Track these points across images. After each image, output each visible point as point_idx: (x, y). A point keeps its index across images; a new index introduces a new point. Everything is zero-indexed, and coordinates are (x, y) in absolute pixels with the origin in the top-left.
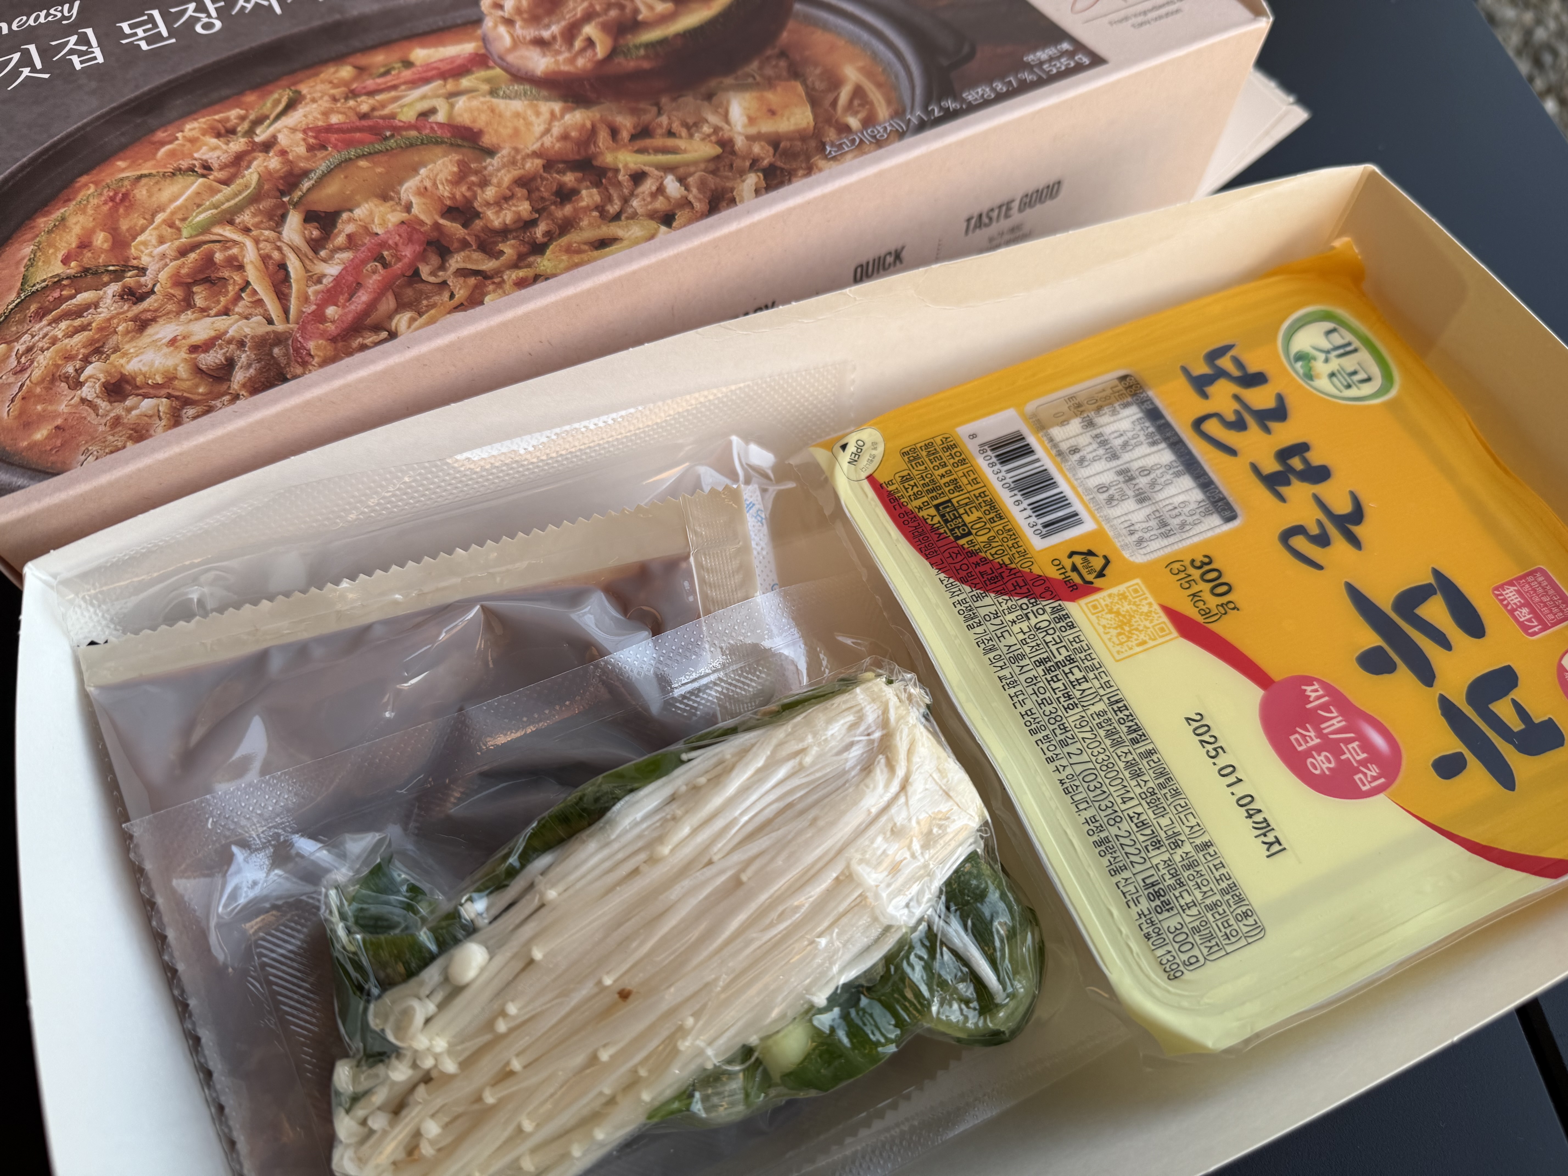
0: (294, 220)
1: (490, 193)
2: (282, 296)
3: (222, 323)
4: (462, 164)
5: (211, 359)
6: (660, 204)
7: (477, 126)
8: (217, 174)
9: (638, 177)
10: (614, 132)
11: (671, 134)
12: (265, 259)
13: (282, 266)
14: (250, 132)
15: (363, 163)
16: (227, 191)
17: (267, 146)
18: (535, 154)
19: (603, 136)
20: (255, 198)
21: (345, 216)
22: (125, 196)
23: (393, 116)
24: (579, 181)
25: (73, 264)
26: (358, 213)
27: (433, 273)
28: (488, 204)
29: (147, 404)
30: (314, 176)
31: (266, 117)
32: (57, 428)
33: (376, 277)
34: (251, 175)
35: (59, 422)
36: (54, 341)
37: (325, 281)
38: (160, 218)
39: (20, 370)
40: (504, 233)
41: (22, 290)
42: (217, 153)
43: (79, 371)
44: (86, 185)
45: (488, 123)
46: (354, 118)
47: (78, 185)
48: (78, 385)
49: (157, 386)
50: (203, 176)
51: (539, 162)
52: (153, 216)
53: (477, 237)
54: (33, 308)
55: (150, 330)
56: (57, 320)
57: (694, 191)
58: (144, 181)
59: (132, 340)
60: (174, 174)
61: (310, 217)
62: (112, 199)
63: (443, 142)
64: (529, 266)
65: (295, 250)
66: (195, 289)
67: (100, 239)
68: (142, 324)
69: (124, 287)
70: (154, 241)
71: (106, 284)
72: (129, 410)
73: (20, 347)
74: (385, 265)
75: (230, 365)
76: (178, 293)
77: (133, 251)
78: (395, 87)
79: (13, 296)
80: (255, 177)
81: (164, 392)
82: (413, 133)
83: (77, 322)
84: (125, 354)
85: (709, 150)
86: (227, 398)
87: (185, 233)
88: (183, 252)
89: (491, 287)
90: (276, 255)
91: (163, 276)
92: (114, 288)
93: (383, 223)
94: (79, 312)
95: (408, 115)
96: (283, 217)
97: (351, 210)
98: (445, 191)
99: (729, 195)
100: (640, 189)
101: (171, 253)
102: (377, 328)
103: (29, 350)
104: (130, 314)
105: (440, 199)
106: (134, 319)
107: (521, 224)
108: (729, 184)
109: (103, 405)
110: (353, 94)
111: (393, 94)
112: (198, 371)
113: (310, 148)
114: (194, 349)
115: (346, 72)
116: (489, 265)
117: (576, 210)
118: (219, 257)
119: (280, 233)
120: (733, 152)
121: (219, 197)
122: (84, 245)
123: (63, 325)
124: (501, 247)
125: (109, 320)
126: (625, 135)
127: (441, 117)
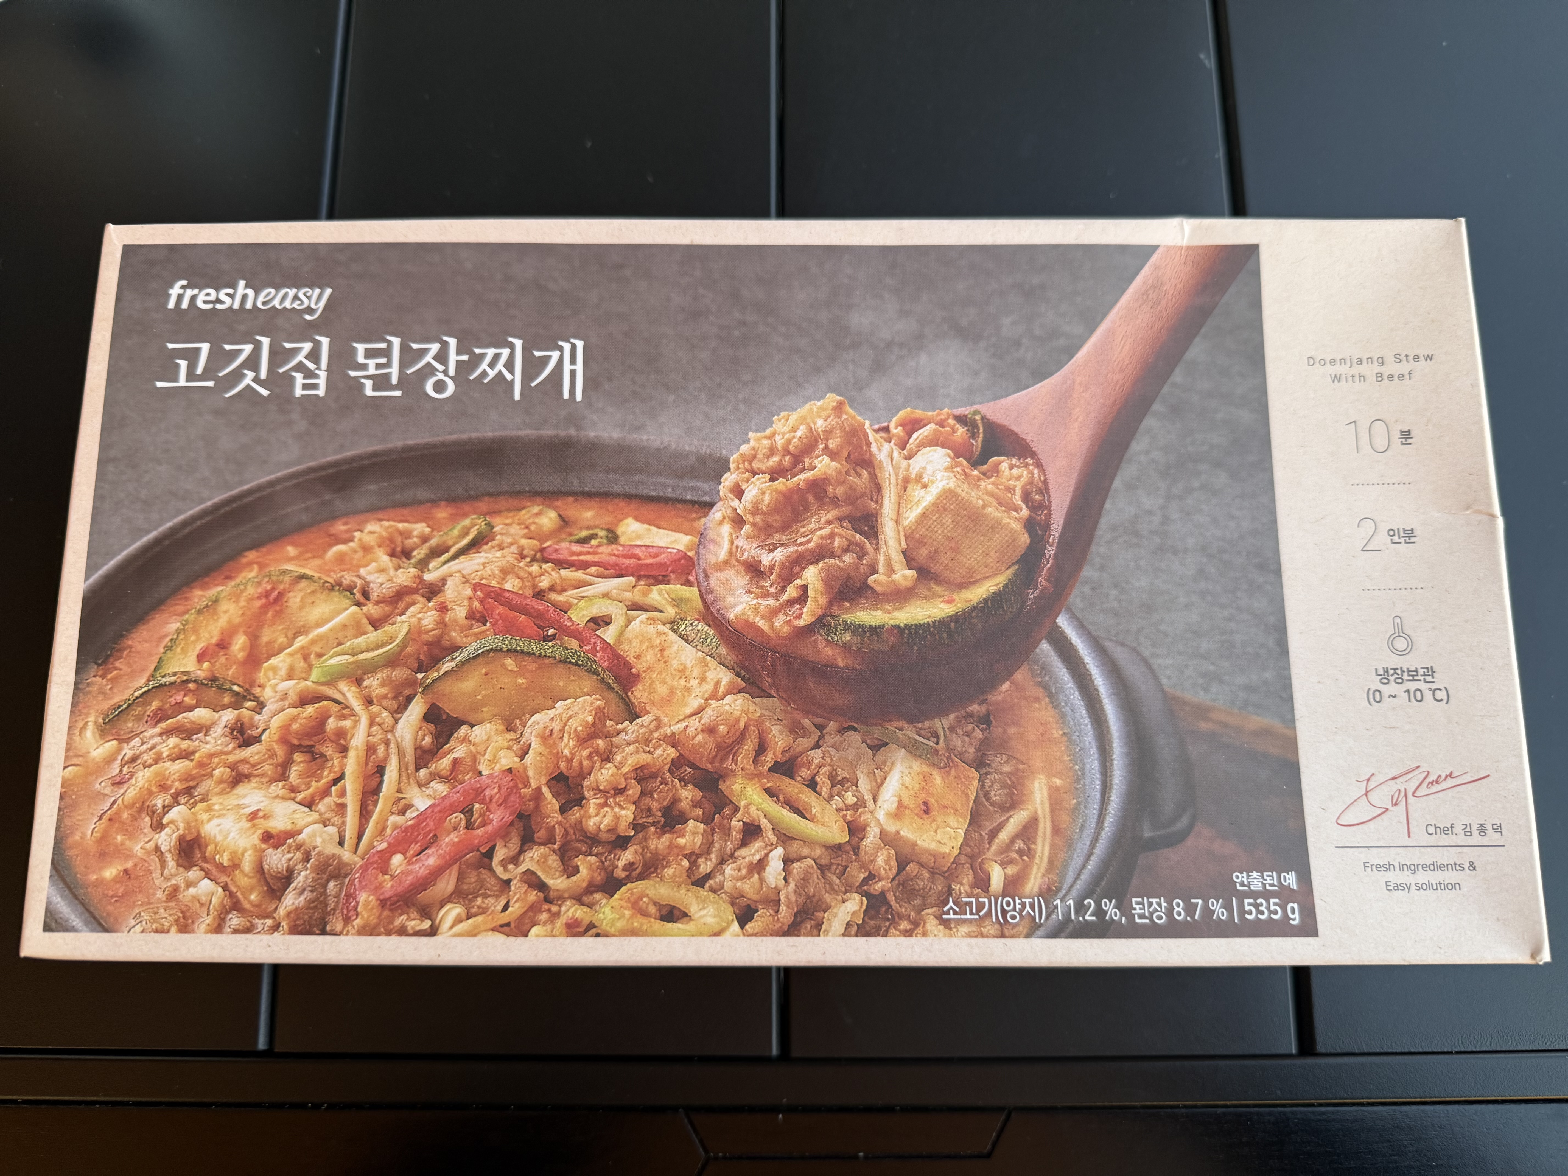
0: (417, 709)
1: (605, 775)
2: (364, 814)
3: (303, 816)
4: (600, 715)
5: (277, 860)
6: (749, 887)
7: (639, 666)
8: (371, 609)
9: (751, 832)
10: (761, 749)
11: (812, 784)
12: (371, 749)
13: (380, 770)
14: (423, 564)
15: (510, 663)
16: (373, 636)
17: (433, 591)
18: (673, 741)
19: (749, 746)
20: (392, 661)
21: (464, 730)
22: (281, 595)
23: (564, 609)
24: (696, 804)
25: (206, 665)
26: (479, 733)
27: (504, 863)
28: (597, 790)
29: (206, 885)
30: (460, 656)
31: (447, 550)
32: (126, 871)
33: (454, 837)
34: (401, 626)
35: (129, 865)
36: (157, 760)
37: (411, 814)
38: (300, 641)
39: (118, 783)
40: (592, 841)
41: (153, 676)
42: (381, 578)
43: (167, 809)
44: (250, 564)
45: (650, 668)
46: (529, 592)
47: (244, 560)
48: (159, 827)
49: (221, 868)
50: (359, 604)
51: (672, 753)
52: (296, 636)
53: (566, 832)
54: (155, 704)
55: (241, 789)
56: (168, 733)
57: (792, 885)
58: (304, 583)
59: (221, 793)
60: (332, 588)
61: (432, 715)
62: (267, 594)
63: (595, 673)
64: (590, 906)
65: (401, 754)
66: (298, 757)
67: (239, 643)
68: (238, 778)
69: (238, 719)
70: (283, 672)
71: (224, 707)
72: (189, 884)
73: (128, 751)
74: (469, 826)
75: (288, 878)
76: (280, 752)
77: (261, 676)
78: (584, 566)
79: (143, 681)
80: (404, 630)
81: (224, 879)
82: (574, 644)
83: (185, 744)
84: (209, 809)
85: (837, 834)
86: (269, 922)
87: (315, 675)
88: (304, 701)
89: (544, 916)
90: (381, 750)
91: (276, 722)
92: (228, 716)
93: (493, 761)
94: (188, 732)
95: (580, 616)
96: (409, 699)
97: (472, 726)
98: (567, 746)
99: (819, 914)
100: (744, 852)
101: (293, 697)
102: (426, 912)
103: (134, 759)
104: (232, 758)
105: (558, 756)
106: (233, 767)
107: (612, 837)
108: (828, 898)
109: (171, 864)
110: (542, 557)
111: (580, 575)
112: (260, 869)
113: (471, 616)
114: (267, 837)
115: (548, 519)
116: (557, 882)
117: (671, 847)
118: (332, 724)
119: (396, 721)
120: (856, 850)
121: (361, 641)
122: (223, 645)
123: (173, 741)
124: (579, 861)
125: (212, 756)
126: (769, 759)
127: (608, 634)
